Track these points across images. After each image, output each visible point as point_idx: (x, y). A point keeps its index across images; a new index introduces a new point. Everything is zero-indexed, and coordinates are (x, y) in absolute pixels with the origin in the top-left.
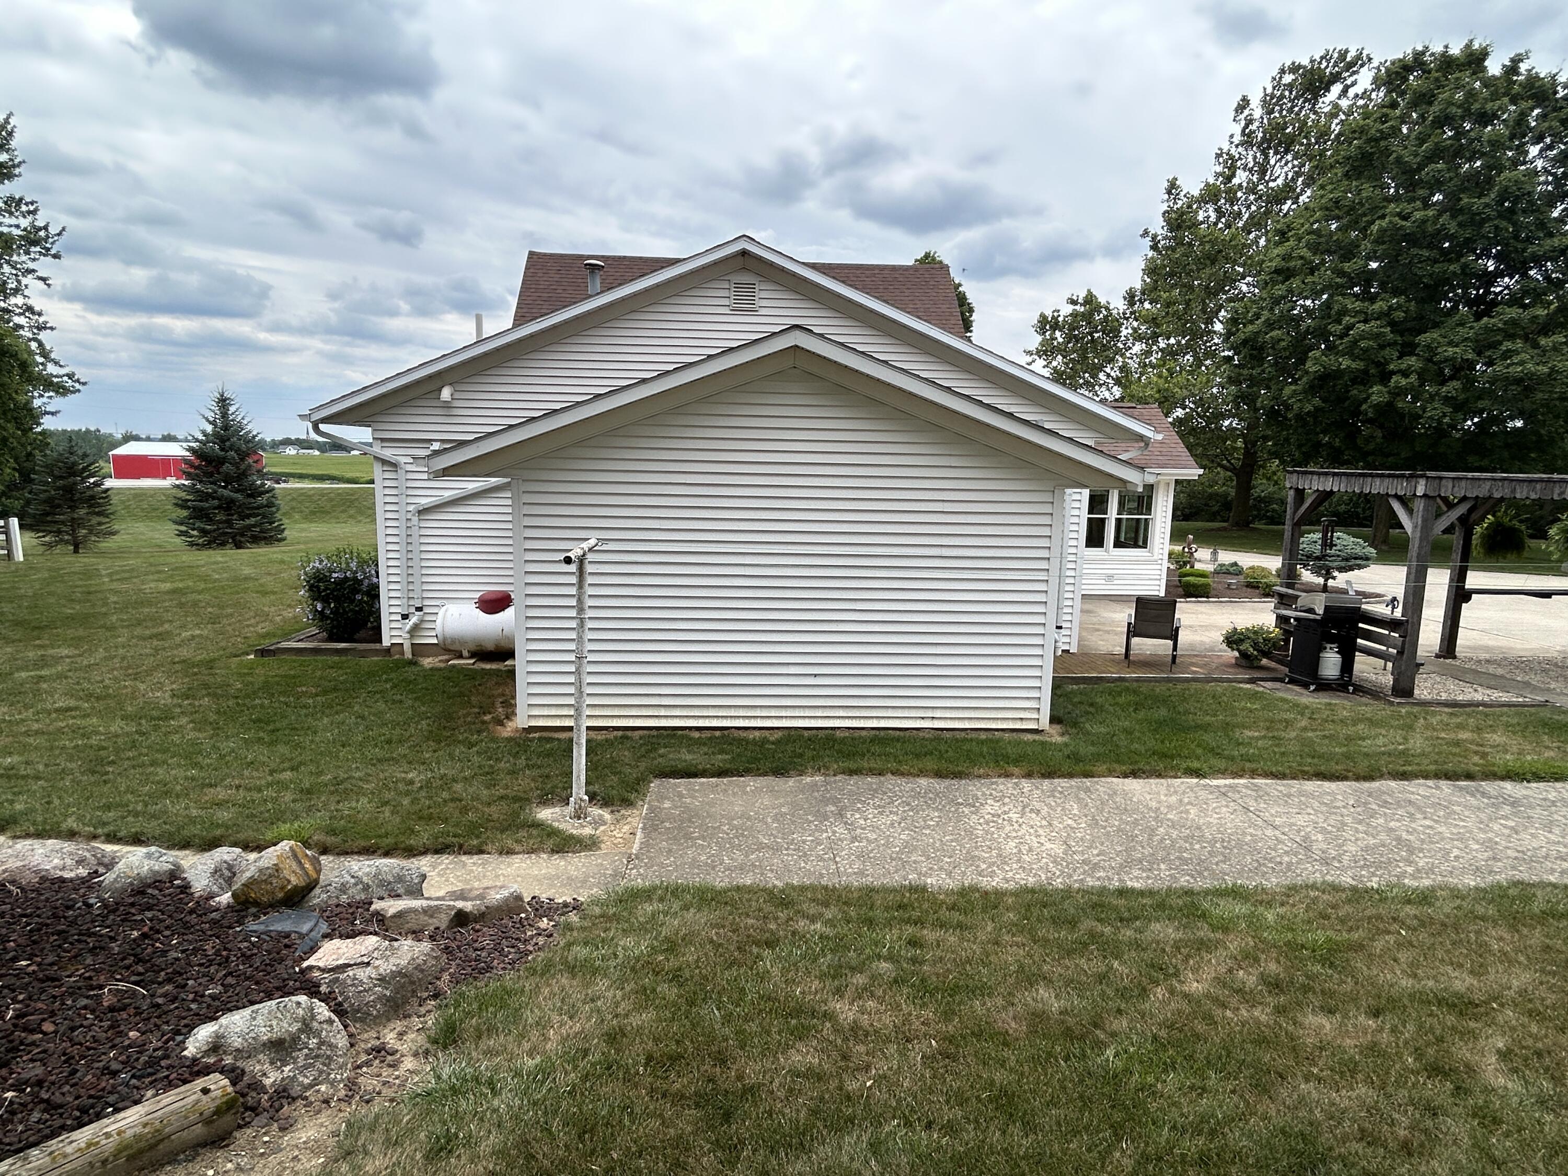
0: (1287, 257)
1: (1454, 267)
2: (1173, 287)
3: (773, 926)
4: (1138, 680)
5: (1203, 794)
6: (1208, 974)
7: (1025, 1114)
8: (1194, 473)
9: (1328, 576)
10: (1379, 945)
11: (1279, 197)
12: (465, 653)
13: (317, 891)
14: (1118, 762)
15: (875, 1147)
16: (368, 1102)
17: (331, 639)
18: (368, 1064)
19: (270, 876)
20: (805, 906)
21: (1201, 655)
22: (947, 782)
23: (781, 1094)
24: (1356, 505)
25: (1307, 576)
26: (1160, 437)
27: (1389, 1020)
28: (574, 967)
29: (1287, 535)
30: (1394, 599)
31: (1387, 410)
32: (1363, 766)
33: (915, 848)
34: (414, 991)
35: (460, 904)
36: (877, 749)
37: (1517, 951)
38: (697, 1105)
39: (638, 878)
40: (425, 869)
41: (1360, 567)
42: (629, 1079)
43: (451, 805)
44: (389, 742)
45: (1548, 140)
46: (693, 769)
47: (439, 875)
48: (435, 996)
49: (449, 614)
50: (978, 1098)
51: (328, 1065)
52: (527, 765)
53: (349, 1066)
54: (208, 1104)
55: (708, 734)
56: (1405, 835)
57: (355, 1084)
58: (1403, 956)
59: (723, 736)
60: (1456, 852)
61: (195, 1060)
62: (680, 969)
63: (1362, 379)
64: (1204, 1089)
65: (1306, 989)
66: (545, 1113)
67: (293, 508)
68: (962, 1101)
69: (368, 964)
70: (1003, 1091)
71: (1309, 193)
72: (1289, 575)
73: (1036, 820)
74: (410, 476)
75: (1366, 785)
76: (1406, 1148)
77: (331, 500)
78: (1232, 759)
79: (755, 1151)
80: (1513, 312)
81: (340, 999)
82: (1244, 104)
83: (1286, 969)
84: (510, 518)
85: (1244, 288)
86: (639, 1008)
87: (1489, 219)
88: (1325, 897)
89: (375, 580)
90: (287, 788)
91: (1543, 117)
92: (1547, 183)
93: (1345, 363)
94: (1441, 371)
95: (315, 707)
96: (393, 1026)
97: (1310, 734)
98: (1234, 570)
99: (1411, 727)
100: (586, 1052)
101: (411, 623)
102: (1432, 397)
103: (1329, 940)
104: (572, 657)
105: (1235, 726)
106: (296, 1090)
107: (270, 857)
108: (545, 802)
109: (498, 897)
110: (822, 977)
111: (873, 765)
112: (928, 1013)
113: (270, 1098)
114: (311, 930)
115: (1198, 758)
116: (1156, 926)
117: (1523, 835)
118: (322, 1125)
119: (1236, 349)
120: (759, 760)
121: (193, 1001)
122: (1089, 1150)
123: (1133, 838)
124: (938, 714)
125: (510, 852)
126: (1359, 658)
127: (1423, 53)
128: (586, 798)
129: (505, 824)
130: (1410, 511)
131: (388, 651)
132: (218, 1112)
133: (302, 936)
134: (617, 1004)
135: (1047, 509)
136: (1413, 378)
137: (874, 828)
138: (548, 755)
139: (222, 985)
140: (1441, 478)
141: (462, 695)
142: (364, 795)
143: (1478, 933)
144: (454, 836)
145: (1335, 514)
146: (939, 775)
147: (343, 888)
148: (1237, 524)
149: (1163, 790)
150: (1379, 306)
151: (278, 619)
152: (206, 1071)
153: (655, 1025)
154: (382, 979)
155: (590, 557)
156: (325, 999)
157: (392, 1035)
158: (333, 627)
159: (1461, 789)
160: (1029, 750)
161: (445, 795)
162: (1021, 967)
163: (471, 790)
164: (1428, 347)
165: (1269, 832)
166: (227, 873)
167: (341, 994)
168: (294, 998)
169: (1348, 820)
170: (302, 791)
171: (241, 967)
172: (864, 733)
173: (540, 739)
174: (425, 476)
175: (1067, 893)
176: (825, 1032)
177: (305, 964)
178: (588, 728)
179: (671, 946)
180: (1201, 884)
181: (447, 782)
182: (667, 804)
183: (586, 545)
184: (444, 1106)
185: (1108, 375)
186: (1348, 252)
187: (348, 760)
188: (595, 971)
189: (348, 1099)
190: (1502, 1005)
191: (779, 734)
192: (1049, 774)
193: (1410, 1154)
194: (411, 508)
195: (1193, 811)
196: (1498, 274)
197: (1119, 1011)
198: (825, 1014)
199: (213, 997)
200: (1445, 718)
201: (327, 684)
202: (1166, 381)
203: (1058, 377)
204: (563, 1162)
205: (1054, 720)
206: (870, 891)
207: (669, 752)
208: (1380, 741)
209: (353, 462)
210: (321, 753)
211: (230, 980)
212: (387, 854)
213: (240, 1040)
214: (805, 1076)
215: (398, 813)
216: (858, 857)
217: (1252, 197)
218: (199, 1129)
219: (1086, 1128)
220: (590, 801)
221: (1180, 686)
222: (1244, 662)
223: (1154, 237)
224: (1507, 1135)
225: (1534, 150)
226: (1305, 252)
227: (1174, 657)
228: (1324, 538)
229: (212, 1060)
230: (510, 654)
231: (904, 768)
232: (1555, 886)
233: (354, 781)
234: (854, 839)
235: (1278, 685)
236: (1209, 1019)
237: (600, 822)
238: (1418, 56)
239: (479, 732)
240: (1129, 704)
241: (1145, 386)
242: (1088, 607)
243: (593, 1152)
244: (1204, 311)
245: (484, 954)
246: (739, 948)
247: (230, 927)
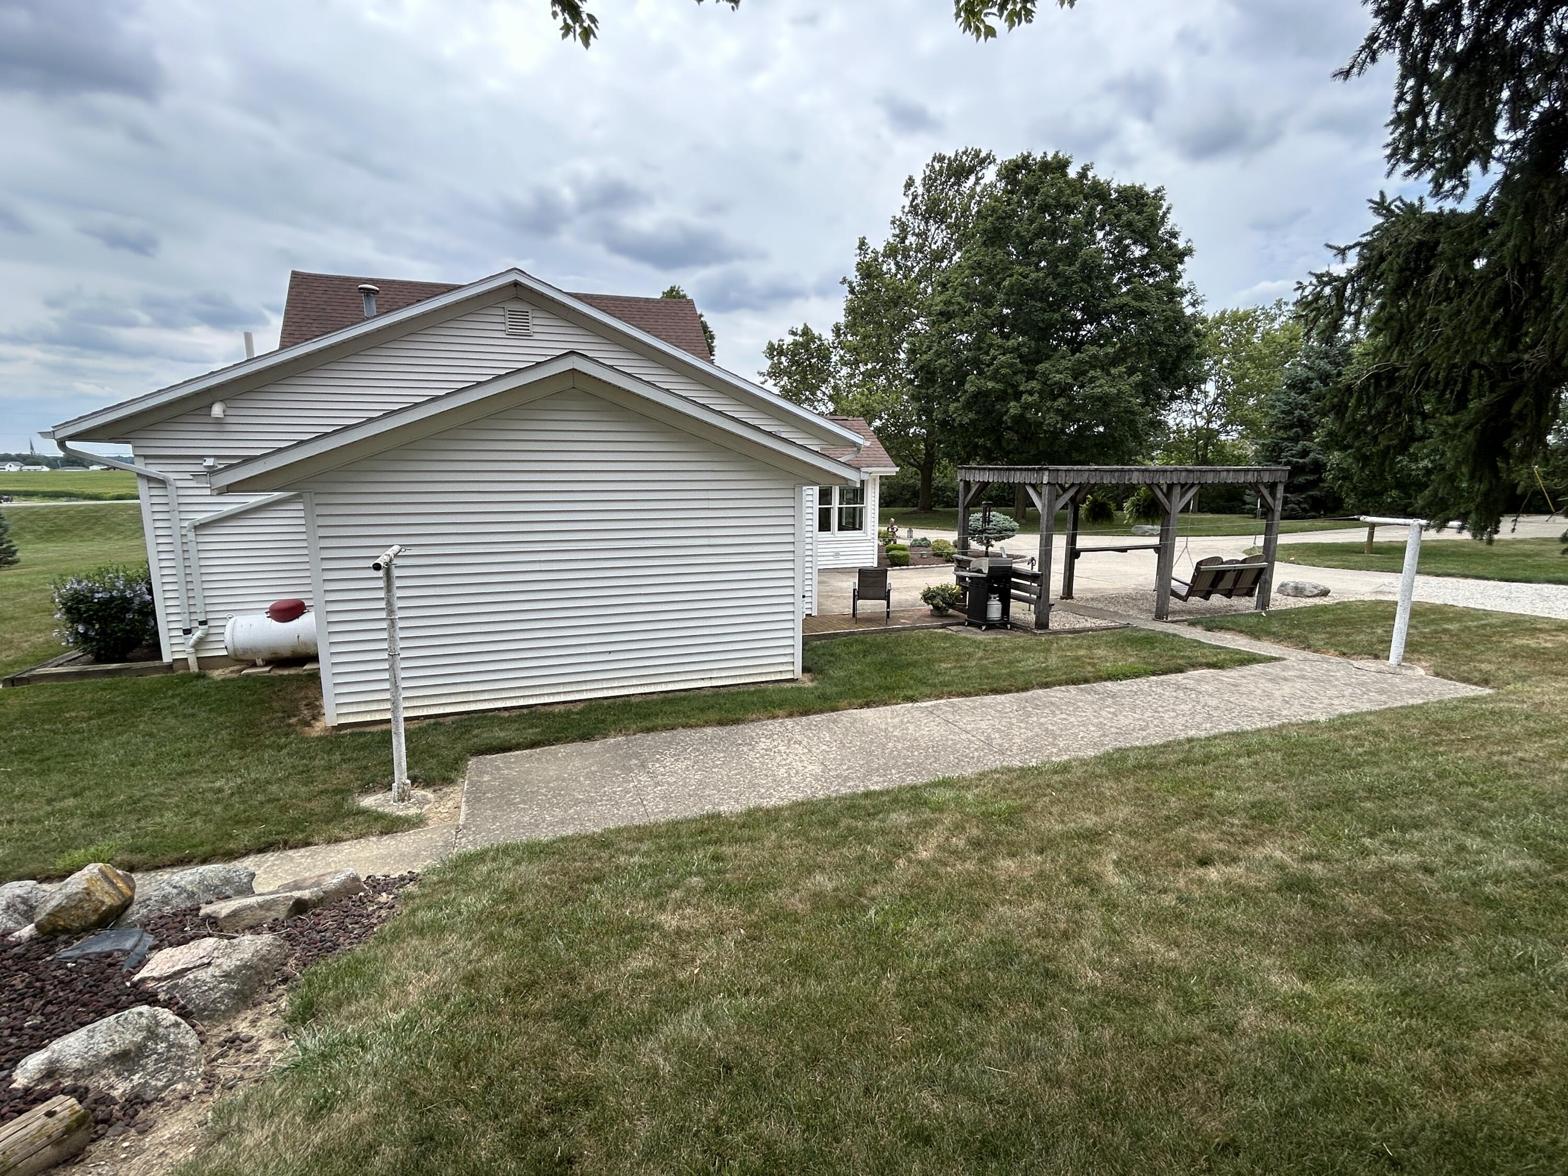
0: (948, 303)
1: (1057, 316)
2: (869, 323)
3: (598, 865)
4: (863, 633)
5: (917, 714)
6: (933, 843)
7: (817, 967)
8: (893, 470)
9: (988, 544)
10: (1039, 805)
11: (938, 256)
12: (259, 662)
13: (134, 908)
14: (856, 697)
15: (707, 1017)
16: (231, 1088)
17: (98, 660)
18: (222, 1055)
19: (81, 900)
20: (623, 844)
21: (906, 609)
22: (728, 728)
23: (626, 994)
24: (1003, 490)
25: (974, 545)
26: (868, 444)
27: (1050, 853)
28: (422, 929)
29: (961, 515)
30: (1033, 559)
31: (1020, 419)
32: (1020, 682)
33: (708, 785)
34: (260, 981)
35: (297, 894)
36: (667, 708)
37: (1121, 794)
38: (556, 1018)
39: (468, 845)
40: (252, 869)
41: (1009, 537)
42: (494, 1010)
43: (269, 806)
44: (187, 755)
45: (1108, 228)
46: (507, 744)
47: (265, 872)
48: (285, 981)
49: (238, 625)
50: (782, 965)
51: (181, 1065)
52: (343, 760)
53: (203, 1061)
54: (55, 1126)
55: (517, 712)
56: (1050, 727)
57: (212, 1075)
58: (1054, 810)
59: (531, 713)
60: (1082, 734)
61: (27, 1090)
62: (521, 913)
63: (1003, 397)
64: (938, 925)
65: (997, 843)
66: (419, 1055)
67: (23, 528)
68: (769, 970)
69: (209, 964)
70: (800, 956)
71: (959, 254)
72: (963, 545)
73: (800, 750)
74: (181, 492)
75: (1024, 694)
76: (1065, 935)
77: (72, 518)
78: (934, 686)
79: (611, 1042)
80: (1093, 350)
81: (182, 1002)
82: (910, 183)
83: (983, 831)
84: (303, 529)
85: (919, 326)
86: (490, 951)
87: (1075, 282)
88: (1004, 777)
89: (148, 597)
90: (72, 815)
91: (1104, 211)
92: (1108, 259)
93: (990, 384)
94: (1053, 391)
95: (90, 731)
96: (243, 1016)
97: (985, 662)
98: (924, 543)
99: (1048, 650)
100: (447, 998)
101: (195, 637)
102: (1049, 409)
103: (1009, 807)
104: (385, 656)
105: (935, 661)
106: (150, 1094)
107: (77, 882)
108: (366, 790)
109: (335, 881)
110: (646, 898)
111: (666, 721)
112: (734, 909)
113: (122, 1108)
114: (136, 946)
115: (911, 688)
116: (894, 816)
117: (1120, 717)
118: (185, 1119)
119: (914, 372)
120: (566, 729)
121: (10, 1036)
122: (865, 984)
123: (871, 753)
124: (715, 675)
125: (338, 840)
126: (1013, 603)
127: (1028, 157)
128: (409, 782)
129: (331, 816)
130: (1039, 494)
131: (170, 667)
132: (68, 1130)
133: (126, 953)
134: (470, 952)
135: (790, 503)
136: (1036, 396)
137: (673, 773)
138: (363, 747)
139: (42, 1014)
140: (1058, 470)
141: (262, 701)
142: (167, 809)
143: (1098, 786)
144: (278, 834)
145: (990, 498)
146: (721, 723)
147: (165, 900)
148: (923, 508)
149: (889, 714)
150: (1011, 343)
151: (26, 645)
152: (45, 1097)
153: (507, 963)
154: (227, 976)
155: (397, 562)
156: (167, 1005)
157: (246, 1024)
158: (100, 649)
159: (1082, 690)
160: (789, 696)
161: (260, 797)
162: (801, 861)
163: (288, 789)
164: (1043, 373)
165: (964, 736)
166: (22, 907)
167: (183, 998)
168: (134, 1010)
169: (1014, 721)
170: (92, 815)
171: (61, 994)
172: (655, 697)
173: (352, 734)
174: (208, 492)
175: (828, 801)
176: (655, 940)
177: (136, 978)
178: (406, 719)
179: (510, 896)
180: (920, 781)
181: (260, 786)
182: (486, 778)
183: (390, 552)
184: (316, 1072)
185: (824, 393)
186: (988, 301)
187: (141, 778)
188: (442, 929)
189: (209, 1091)
190: (1114, 831)
191: (580, 706)
192: (806, 713)
193: (1068, 939)
194: (186, 524)
195: (911, 727)
196: (1084, 322)
197: (875, 882)
198: (653, 926)
199: (35, 1028)
200: (1069, 641)
201: (100, 706)
202: (867, 398)
203: (786, 394)
204: (443, 1091)
205: (805, 670)
206: (675, 824)
207: (482, 732)
208: (1030, 662)
209: (94, 478)
210: (108, 776)
211: (50, 1008)
212: (204, 861)
213: (78, 1060)
214: (644, 977)
215: (211, 821)
216: (662, 798)
217: (920, 255)
218: (49, 1152)
219: (861, 969)
220: (412, 784)
221: (894, 635)
222: (936, 613)
223: (850, 283)
224: (1121, 914)
225: (1100, 235)
226: (960, 299)
227: (888, 613)
228: (984, 517)
229: (48, 1086)
230: (315, 658)
231: (692, 721)
232: (1139, 748)
233: (153, 798)
234: (657, 784)
235: (961, 628)
236: (936, 875)
237: (425, 801)
238: (1025, 159)
239: (287, 735)
240: (859, 652)
241: (852, 401)
242: (823, 578)
243: (470, 1075)
244: (891, 343)
245: (328, 934)
246: (571, 888)
247: (39, 959)
